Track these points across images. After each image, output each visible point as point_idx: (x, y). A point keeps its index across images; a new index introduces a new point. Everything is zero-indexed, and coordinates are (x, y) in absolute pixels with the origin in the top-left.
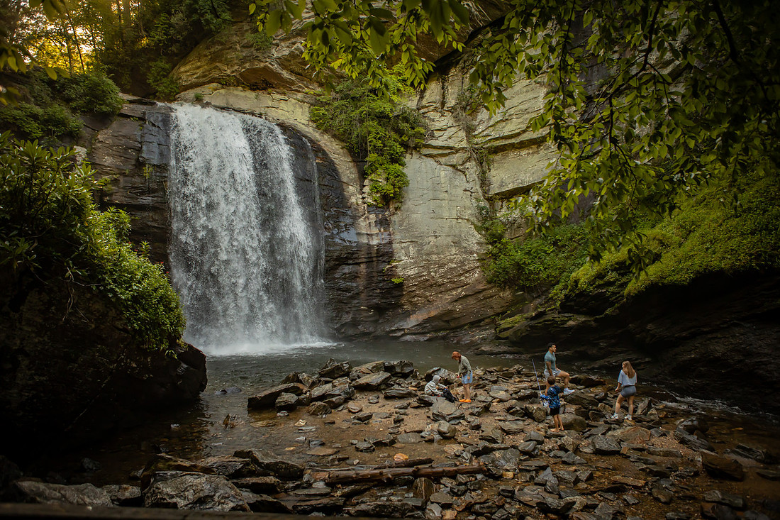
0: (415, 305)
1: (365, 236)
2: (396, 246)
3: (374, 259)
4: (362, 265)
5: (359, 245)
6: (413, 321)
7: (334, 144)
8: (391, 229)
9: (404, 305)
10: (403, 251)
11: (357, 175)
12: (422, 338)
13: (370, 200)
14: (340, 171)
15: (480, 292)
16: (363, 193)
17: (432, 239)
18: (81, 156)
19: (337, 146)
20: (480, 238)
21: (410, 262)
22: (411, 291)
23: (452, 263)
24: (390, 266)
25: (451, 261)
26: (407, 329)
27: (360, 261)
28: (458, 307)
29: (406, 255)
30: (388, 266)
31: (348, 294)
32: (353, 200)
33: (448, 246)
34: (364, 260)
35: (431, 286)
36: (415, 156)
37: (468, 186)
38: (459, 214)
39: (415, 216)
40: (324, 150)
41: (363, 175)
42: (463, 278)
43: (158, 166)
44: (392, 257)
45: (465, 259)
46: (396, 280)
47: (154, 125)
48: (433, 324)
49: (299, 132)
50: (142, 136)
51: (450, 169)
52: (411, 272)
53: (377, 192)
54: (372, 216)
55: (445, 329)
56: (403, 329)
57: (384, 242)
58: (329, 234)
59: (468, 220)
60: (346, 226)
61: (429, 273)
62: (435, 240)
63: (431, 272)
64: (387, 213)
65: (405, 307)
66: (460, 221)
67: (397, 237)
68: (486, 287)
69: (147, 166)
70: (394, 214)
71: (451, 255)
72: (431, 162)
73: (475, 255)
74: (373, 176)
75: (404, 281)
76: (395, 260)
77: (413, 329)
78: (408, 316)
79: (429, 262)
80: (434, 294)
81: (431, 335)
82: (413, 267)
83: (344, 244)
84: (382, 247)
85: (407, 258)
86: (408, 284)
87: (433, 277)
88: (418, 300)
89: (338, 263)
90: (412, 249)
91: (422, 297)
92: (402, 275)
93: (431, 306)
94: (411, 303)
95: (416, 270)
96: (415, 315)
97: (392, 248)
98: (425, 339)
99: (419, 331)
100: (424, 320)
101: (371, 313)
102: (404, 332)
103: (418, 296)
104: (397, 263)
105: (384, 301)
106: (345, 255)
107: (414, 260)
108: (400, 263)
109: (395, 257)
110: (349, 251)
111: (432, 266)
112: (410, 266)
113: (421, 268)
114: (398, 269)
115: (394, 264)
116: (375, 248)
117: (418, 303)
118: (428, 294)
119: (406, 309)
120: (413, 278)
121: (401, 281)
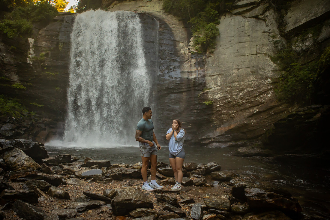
0: (222, 121)
1: (187, 74)
2: (208, 78)
3: (192, 89)
4: (184, 94)
5: (182, 80)
6: (218, 132)
7: (174, 19)
8: (205, 67)
9: (214, 121)
10: (213, 82)
11: (186, 36)
12: (223, 146)
13: (193, 50)
14: (175, 34)
15: (272, 108)
16: (190, 46)
17: (235, 72)
18: (32, 43)
19: (176, 20)
20: (276, 67)
21: (217, 89)
22: (218, 111)
23: (250, 87)
24: (202, 93)
25: (249, 86)
26: (213, 138)
27: (182, 90)
28: (253, 121)
29: (215, 84)
30: (201, 93)
31: (173, 113)
32: (182, 51)
33: (247, 75)
34: (185, 90)
35: (233, 106)
36: (228, 16)
37: (267, 29)
38: (258, 51)
39: (224, 56)
40: (166, 24)
41: (190, 35)
42: (258, 98)
43: (66, 43)
44: (205, 86)
45: (260, 84)
46: (207, 103)
47: (67, 22)
48: (232, 135)
49: (152, 15)
50: (60, 29)
51: (253, 19)
52: (218, 96)
53: (198, 44)
54: (194, 60)
55: (243, 139)
56: (210, 138)
57: (199, 76)
58: (162, 73)
59: (266, 54)
60: (174, 67)
61: (232, 96)
62: (237, 72)
63: (233, 95)
64: (204, 57)
65: (215, 122)
66: (258, 55)
67: (209, 72)
68: (277, 104)
69: (60, 44)
70: (209, 57)
71: (249, 81)
72: (239, 18)
73: (269, 80)
74: (195, 34)
75: (213, 103)
76: (207, 88)
77: (217, 138)
78: (216, 129)
79: (232, 88)
80: (235, 112)
81: (231, 143)
82: (219, 92)
83: (171, 79)
84: (198, 80)
85: (215, 86)
86: (216, 105)
87: (235, 99)
88: (224, 117)
89: (167, 92)
90: (219, 79)
91: (226, 115)
92: (212, 99)
93: (232, 121)
94: (219, 119)
95: (222, 94)
96: (220, 128)
97: (204, 80)
98: (226, 146)
99: (222, 140)
100: (226, 131)
101: (190, 127)
102: (210, 141)
103: (224, 114)
104: (208, 91)
105: (200, 118)
106: (172, 87)
107: (220, 87)
108: (210, 90)
109: (207, 86)
110: (174, 84)
111: (234, 91)
112: (218, 92)
113: (225, 93)
114: (209, 95)
115: (206, 91)
116: (193, 81)
117: (224, 119)
118: (231, 112)
119: (215, 124)
120: (219, 101)
121: (211, 103)
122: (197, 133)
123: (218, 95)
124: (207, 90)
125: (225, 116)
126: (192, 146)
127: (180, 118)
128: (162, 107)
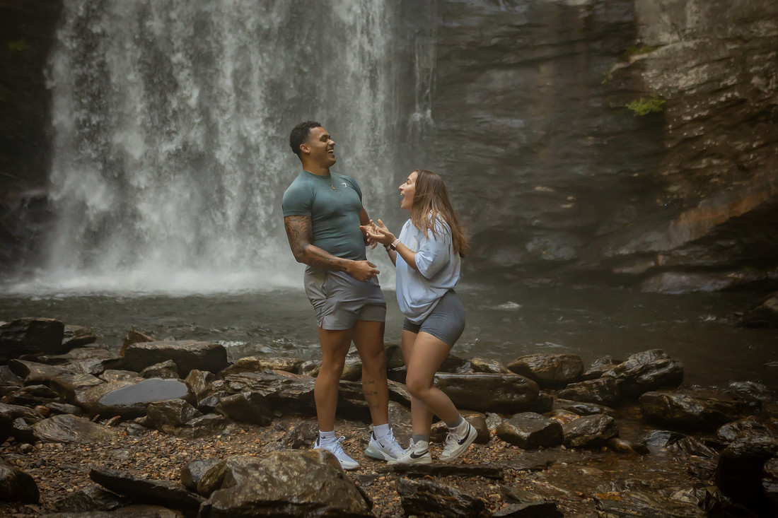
0: (701, 182)
4: (545, 69)
6: (685, 228)
9: (669, 183)
10: (666, 18)
12: (709, 285)
21: (686, 49)
22: (686, 140)
24: (622, 65)
26: (665, 254)
27: (537, 54)
29: (675, 27)
31: (500, 150)
34: (549, 52)
35: (752, 120)
44: (632, 37)
46: (639, 107)
48: (745, 240)
52: (687, 80)
56: (653, 255)
61: (745, 79)
63: (751, 76)
65: (673, 188)
75: (664, 107)
76: (640, 45)
77: (683, 253)
78: (675, 216)
79: (747, 45)
80: (760, 147)
81: (741, 276)
82: (694, 63)
83: (490, 9)
84: (603, 11)
85: (676, 37)
86: (679, 118)
87: (758, 91)
88: (710, 166)
89: (473, 62)
90: (694, 8)
91: (720, 157)
92: (661, 89)
93: (745, 183)
94: (688, 174)
95: (704, 72)
96: (693, 213)
97: (631, 11)
98: (717, 287)
99: (700, 261)
100: (718, 225)
101: (569, 206)
102: (652, 264)
103: (710, 153)
104: (645, 56)
105: (609, 171)
106: (495, 41)
107: (698, 41)
108: (655, 54)
109: (641, 38)
110: (505, 29)
111: (755, 57)
112: (685, 62)
113: (719, 66)
114: (649, 75)
115: (636, 58)
116: (581, 16)
117: (712, 176)
118: (741, 146)
119: (672, 194)
120: (693, 100)
121: (656, 108)
122: (599, 233)
123: (687, 75)
124: (640, 53)
125: (715, 162)
126: (579, 287)
127: (528, 170)
128: (456, 123)
